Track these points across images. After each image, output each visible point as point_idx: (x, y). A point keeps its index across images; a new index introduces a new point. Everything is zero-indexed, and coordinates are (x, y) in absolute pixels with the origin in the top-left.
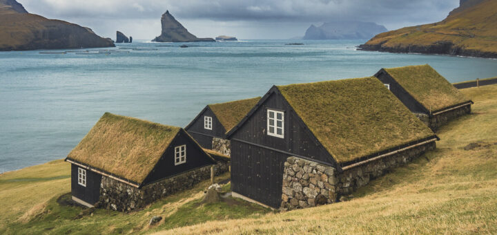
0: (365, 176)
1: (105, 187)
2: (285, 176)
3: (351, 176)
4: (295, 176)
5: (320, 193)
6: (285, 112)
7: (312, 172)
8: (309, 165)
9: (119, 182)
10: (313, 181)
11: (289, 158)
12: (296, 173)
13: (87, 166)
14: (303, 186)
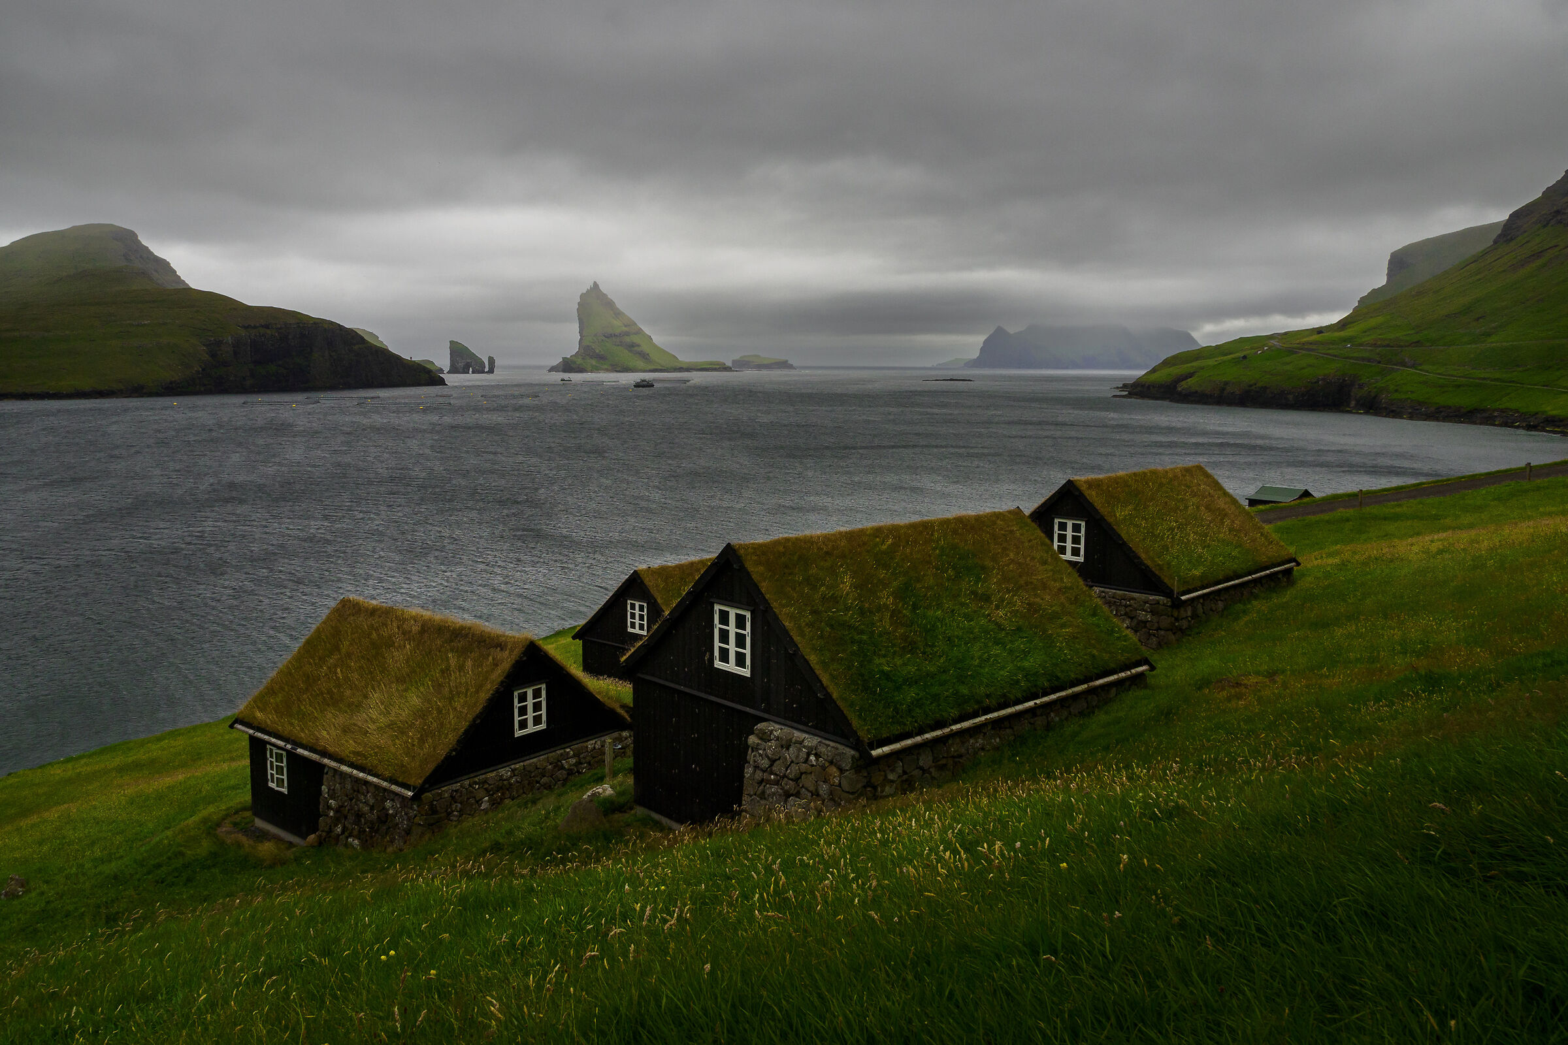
1: (333, 795)
3: (899, 770)
4: (770, 769)
6: (753, 612)
7: (807, 760)
8: (801, 743)
9: (366, 783)
10: (808, 781)
11: (760, 726)
12: (772, 762)
13: (287, 740)
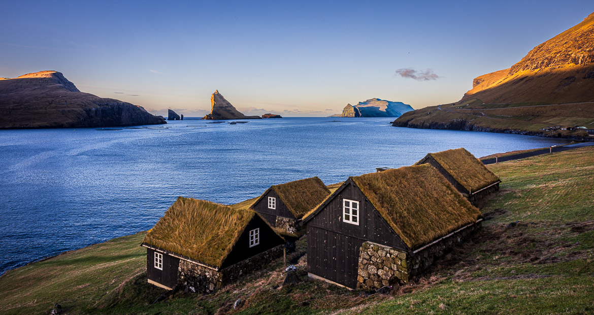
0: (430, 257)
1: (183, 270)
2: (360, 260)
3: (419, 259)
4: (370, 259)
5: (394, 274)
6: (360, 202)
7: (386, 256)
8: (383, 249)
9: (197, 266)
10: (387, 264)
11: (364, 243)
12: (371, 257)
13: (164, 251)
14: (378, 269)
